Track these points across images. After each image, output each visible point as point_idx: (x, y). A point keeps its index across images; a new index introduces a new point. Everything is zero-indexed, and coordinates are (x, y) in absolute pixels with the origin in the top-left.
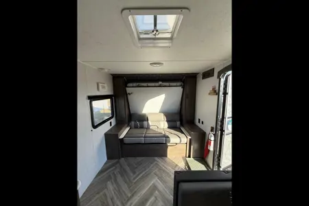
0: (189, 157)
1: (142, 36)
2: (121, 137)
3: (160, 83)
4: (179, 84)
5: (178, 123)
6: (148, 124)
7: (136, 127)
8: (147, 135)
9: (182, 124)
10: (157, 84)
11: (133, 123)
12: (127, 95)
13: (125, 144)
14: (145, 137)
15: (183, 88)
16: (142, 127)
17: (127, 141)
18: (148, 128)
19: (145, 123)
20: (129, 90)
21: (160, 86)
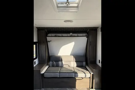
0: (92, 88)
1: (59, 5)
2: (42, 72)
3: (71, 34)
4: (84, 35)
5: (84, 63)
6: (62, 63)
7: (53, 66)
8: (61, 71)
9: (87, 64)
10: (69, 35)
11: (51, 62)
12: (47, 42)
13: (45, 78)
14: (60, 73)
15: (88, 37)
16: (57, 66)
17: (47, 75)
18: (62, 67)
19: (60, 63)
20: (48, 39)
21: (71, 36)
